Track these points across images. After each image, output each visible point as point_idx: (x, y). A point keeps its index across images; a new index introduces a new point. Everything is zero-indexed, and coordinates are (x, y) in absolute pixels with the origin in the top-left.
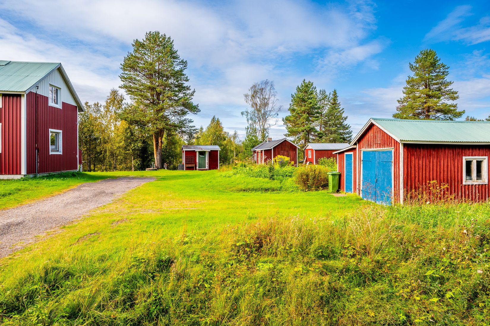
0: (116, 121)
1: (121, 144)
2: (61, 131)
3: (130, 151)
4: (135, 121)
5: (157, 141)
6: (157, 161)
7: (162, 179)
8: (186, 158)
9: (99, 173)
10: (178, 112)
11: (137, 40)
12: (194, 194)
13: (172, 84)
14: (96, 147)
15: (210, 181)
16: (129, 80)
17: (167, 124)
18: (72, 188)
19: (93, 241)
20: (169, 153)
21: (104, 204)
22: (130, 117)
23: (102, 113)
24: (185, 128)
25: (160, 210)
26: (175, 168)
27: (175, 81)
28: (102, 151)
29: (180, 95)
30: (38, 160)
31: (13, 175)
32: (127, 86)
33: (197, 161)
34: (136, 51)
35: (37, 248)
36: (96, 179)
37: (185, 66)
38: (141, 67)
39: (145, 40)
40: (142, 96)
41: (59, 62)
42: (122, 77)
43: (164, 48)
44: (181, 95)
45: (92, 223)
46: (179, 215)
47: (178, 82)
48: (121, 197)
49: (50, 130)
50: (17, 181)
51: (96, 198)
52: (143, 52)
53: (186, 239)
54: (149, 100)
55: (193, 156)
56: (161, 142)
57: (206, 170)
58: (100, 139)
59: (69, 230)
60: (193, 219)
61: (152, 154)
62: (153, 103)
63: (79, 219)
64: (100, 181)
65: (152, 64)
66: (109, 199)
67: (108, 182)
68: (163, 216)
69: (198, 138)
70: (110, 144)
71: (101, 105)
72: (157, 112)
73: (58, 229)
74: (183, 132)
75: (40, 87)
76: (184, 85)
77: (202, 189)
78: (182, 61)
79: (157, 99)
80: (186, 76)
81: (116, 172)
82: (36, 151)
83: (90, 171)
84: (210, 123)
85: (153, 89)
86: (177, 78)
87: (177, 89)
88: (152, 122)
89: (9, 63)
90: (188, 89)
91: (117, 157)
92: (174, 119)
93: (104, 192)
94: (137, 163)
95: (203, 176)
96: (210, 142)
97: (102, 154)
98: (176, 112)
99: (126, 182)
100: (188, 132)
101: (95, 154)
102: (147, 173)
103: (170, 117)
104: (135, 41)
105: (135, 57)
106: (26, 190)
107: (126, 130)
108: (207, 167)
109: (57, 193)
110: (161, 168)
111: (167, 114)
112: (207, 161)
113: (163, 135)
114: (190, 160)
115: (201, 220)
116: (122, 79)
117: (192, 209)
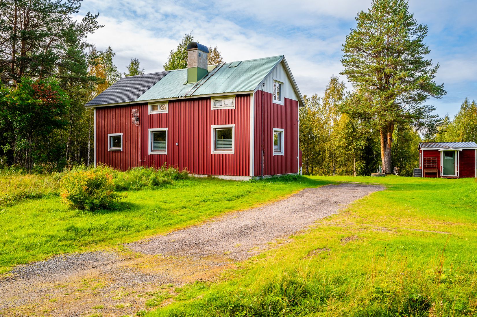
0: (336, 115)
1: (342, 143)
2: (283, 130)
3: (352, 151)
4: (358, 113)
5: (385, 138)
6: (385, 164)
7: (393, 187)
8: (424, 161)
9: (317, 177)
10: (413, 98)
11: (362, 11)
12: (443, 212)
13: (405, 60)
14: (314, 147)
15: (466, 194)
16: (352, 64)
17: (398, 115)
18: (296, 193)
19: (324, 258)
20: (401, 153)
21: (330, 215)
22: (352, 109)
23: (321, 107)
24: (424, 118)
25: (397, 230)
26: (408, 174)
27: (410, 56)
28: (320, 151)
29: (416, 74)
30: (263, 162)
31: (243, 177)
32: (349, 71)
33: (442, 164)
34: (360, 26)
35: (271, 256)
36: (317, 185)
37: (424, 34)
38: (366, 44)
39: (371, 9)
40: (367, 81)
41: (282, 55)
42: (344, 61)
43: (396, 14)
44: (418, 74)
45: (320, 236)
46: (424, 240)
47: (413, 57)
48: (346, 208)
49: (274, 129)
50: (246, 182)
51: (320, 207)
52: (368, 25)
53: (443, 276)
54: (376, 86)
55: (435, 158)
56: (391, 139)
57: (456, 178)
58: (319, 137)
59: (298, 241)
60: (447, 248)
61: (379, 155)
62: (380, 89)
63: (306, 230)
64: (321, 186)
65: (380, 39)
66: (333, 209)
67: (331, 188)
68: (403, 239)
69: (442, 132)
70: (329, 143)
71: (319, 98)
72: (386, 100)
73: (287, 238)
74: (421, 124)
75: (265, 85)
76: (423, 60)
77: (455, 206)
78: (421, 28)
79: (386, 82)
80: (425, 47)
81: (336, 177)
82: (261, 152)
83: (308, 174)
84: (459, 109)
85: (381, 71)
86: (413, 51)
87: (412, 66)
88: (379, 113)
89: (240, 63)
90: (428, 64)
91: (336, 158)
92: (408, 108)
93: (327, 200)
94: (359, 166)
95: (452, 186)
96: (460, 138)
97: (320, 155)
98: (410, 98)
99: (350, 189)
100: (428, 125)
101: (313, 156)
102: (373, 179)
103: (403, 105)
104: (359, 14)
105: (360, 33)
106: (255, 192)
107: (348, 125)
108: (457, 173)
109: (281, 198)
110: (390, 174)
111: (398, 102)
112: (457, 165)
113: (393, 130)
114: (430, 163)
115: (459, 251)
116: (344, 63)
117: (442, 233)
